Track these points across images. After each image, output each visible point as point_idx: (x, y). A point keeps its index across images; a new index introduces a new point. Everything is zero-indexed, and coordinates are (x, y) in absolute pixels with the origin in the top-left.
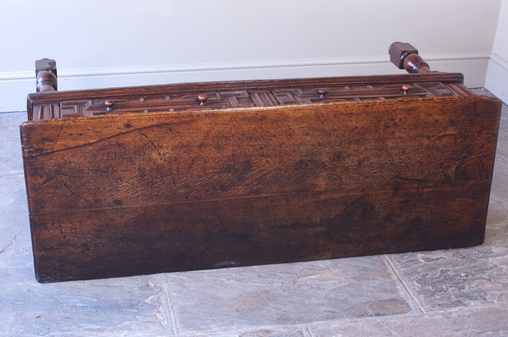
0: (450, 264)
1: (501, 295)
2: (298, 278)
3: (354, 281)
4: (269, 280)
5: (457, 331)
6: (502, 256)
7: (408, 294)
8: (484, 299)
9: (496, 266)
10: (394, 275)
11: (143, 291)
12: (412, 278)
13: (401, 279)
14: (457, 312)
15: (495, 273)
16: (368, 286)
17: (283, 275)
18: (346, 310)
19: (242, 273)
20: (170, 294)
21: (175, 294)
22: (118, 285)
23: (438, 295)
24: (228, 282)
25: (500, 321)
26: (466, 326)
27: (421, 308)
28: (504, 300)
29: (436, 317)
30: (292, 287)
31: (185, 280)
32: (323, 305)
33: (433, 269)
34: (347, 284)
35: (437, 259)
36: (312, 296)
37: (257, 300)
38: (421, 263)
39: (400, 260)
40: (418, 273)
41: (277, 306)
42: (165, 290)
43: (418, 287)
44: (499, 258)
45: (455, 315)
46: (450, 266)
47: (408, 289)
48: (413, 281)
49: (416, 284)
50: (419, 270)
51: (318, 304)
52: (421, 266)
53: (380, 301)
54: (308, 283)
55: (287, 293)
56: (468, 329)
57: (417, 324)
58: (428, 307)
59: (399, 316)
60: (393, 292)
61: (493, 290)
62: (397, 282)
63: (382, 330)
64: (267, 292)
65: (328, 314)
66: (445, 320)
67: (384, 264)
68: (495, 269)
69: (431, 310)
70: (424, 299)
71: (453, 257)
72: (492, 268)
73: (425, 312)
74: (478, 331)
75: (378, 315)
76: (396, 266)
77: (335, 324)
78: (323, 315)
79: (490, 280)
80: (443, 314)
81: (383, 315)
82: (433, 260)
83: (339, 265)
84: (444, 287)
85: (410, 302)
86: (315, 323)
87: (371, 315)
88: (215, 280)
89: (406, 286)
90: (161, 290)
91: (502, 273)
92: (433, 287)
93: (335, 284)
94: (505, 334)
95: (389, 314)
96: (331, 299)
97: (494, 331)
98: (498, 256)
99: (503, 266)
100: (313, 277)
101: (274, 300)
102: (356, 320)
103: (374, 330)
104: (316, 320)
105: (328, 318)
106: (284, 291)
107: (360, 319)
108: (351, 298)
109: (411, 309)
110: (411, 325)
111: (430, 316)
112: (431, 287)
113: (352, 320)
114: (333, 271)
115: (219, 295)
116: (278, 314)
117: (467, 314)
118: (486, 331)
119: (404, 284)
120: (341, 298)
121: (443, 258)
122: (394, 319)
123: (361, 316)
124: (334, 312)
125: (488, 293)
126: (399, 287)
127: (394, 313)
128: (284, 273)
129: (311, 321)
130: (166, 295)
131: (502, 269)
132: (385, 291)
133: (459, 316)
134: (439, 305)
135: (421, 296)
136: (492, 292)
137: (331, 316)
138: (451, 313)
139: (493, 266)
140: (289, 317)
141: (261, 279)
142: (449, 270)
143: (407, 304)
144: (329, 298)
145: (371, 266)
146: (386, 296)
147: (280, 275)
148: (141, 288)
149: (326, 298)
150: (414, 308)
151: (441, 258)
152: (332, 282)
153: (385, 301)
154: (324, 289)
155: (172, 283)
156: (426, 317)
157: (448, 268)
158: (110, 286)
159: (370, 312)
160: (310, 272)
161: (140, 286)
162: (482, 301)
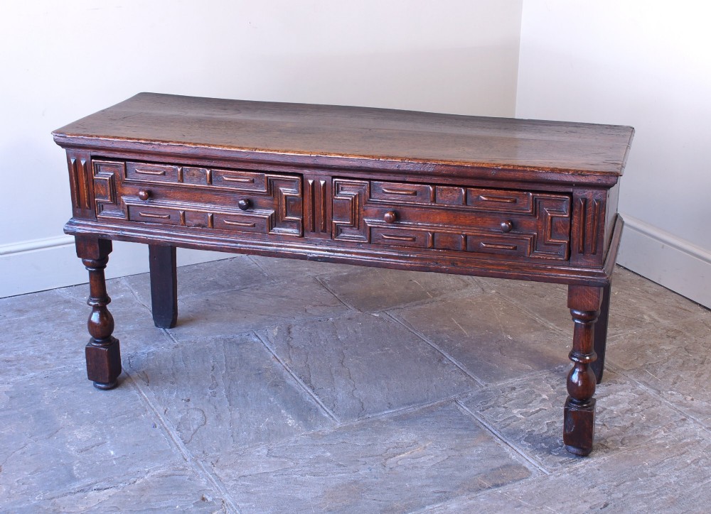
0: (553, 414)
1: (623, 439)
2: (386, 459)
3: (453, 453)
4: (352, 467)
5: (593, 487)
6: (607, 396)
7: (520, 457)
8: (607, 447)
9: (605, 409)
10: (496, 438)
11: (200, 507)
12: (518, 438)
13: (506, 441)
14: (584, 467)
15: (607, 416)
16: (471, 456)
17: (367, 460)
18: (458, 487)
19: (316, 466)
20: (236, 505)
21: (243, 504)
22: (165, 505)
23: (555, 452)
24: (303, 479)
25: (634, 468)
26: (600, 480)
27: (542, 469)
28: (628, 444)
29: (563, 477)
30: (383, 472)
31: (248, 486)
32: (429, 486)
33: (537, 423)
34: (446, 457)
35: (537, 412)
36: (410, 478)
37: (347, 494)
38: (520, 419)
39: (495, 419)
40: (522, 431)
41: (375, 497)
42: (229, 501)
43: (529, 447)
44: (604, 399)
45: (584, 471)
46: (554, 417)
47: (517, 450)
48: (519, 440)
49: (525, 443)
50: (522, 428)
51: (422, 486)
52: (522, 423)
53: (493, 470)
54: (399, 463)
55: (380, 479)
56: (604, 483)
57: (545, 488)
58: (549, 467)
59: (521, 482)
60: (503, 457)
61: (612, 436)
62: (503, 445)
63: (509, 502)
64: (355, 482)
65: (437, 495)
66: (574, 478)
67: (478, 427)
68: (605, 412)
69: (555, 470)
70: (540, 459)
71: (553, 407)
72: (602, 412)
73: (548, 474)
74: (615, 483)
75: (497, 486)
76: (493, 427)
77: (453, 505)
78: (434, 498)
79: (604, 425)
80: (569, 472)
81: (502, 485)
82: (533, 413)
83: (429, 437)
84: (558, 441)
85: (526, 465)
86: (427, 507)
87: (489, 488)
88: (286, 479)
89: (515, 448)
90: (223, 502)
91: (614, 415)
92: (546, 444)
93: (432, 459)
94: (644, 481)
95: (509, 483)
96: (434, 477)
97: (632, 480)
98: (602, 397)
99: (612, 408)
100: (402, 456)
101: (368, 489)
102: (474, 495)
103: (501, 504)
104: (429, 505)
105: (440, 500)
106: (375, 477)
107: (478, 495)
108: (457, 472)
109: (531, 473)
110: (539, 491)
111: (556, 477)
112: (543, 445)
113: (470, 496)
114: (423, 446)
115: (300, 496)
116: (380, 505)
117: (595, 467)
118: (625, 482)
119: (512, 445)
120: (446, 474)
121: (543, 409)
122: (517, 488)
123: (478, 490)
124: (445, 492)
125: (608, 440)
126: (507, 450)
127: (515, 481)
128: (366, 456)
129: (424, 507)
130: (232, 507)
131: (612, 411)
132: (494, 457)
133: (587, 471)
134: (561, 463)
135: (537, 456)
136: (611, 438)
137: (444, 497)
138: (577, 469)
139: (602, 410)
140: (395, 506)
141: (342, 468)
142: (555, 422)
143: (525, 468)
144: (432, 477)
145: (465, 433)
146: (497, 463)
147: (363, 460)
148: (196, 504)
149: (428, 478)
150: (534, 471)
151: (540, 410)
152: (428, 458)
153: (498, 468)
154: (422, 468)
155: (234, 492)
156: (552, 478)
157: (553, 420)
158: (155, 509)
159: (487, 484)
160: (398, 451)
161: (194, 502)
162: (605, 450)
